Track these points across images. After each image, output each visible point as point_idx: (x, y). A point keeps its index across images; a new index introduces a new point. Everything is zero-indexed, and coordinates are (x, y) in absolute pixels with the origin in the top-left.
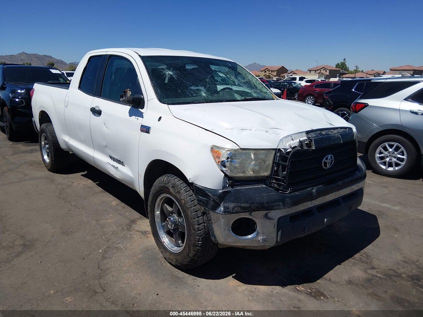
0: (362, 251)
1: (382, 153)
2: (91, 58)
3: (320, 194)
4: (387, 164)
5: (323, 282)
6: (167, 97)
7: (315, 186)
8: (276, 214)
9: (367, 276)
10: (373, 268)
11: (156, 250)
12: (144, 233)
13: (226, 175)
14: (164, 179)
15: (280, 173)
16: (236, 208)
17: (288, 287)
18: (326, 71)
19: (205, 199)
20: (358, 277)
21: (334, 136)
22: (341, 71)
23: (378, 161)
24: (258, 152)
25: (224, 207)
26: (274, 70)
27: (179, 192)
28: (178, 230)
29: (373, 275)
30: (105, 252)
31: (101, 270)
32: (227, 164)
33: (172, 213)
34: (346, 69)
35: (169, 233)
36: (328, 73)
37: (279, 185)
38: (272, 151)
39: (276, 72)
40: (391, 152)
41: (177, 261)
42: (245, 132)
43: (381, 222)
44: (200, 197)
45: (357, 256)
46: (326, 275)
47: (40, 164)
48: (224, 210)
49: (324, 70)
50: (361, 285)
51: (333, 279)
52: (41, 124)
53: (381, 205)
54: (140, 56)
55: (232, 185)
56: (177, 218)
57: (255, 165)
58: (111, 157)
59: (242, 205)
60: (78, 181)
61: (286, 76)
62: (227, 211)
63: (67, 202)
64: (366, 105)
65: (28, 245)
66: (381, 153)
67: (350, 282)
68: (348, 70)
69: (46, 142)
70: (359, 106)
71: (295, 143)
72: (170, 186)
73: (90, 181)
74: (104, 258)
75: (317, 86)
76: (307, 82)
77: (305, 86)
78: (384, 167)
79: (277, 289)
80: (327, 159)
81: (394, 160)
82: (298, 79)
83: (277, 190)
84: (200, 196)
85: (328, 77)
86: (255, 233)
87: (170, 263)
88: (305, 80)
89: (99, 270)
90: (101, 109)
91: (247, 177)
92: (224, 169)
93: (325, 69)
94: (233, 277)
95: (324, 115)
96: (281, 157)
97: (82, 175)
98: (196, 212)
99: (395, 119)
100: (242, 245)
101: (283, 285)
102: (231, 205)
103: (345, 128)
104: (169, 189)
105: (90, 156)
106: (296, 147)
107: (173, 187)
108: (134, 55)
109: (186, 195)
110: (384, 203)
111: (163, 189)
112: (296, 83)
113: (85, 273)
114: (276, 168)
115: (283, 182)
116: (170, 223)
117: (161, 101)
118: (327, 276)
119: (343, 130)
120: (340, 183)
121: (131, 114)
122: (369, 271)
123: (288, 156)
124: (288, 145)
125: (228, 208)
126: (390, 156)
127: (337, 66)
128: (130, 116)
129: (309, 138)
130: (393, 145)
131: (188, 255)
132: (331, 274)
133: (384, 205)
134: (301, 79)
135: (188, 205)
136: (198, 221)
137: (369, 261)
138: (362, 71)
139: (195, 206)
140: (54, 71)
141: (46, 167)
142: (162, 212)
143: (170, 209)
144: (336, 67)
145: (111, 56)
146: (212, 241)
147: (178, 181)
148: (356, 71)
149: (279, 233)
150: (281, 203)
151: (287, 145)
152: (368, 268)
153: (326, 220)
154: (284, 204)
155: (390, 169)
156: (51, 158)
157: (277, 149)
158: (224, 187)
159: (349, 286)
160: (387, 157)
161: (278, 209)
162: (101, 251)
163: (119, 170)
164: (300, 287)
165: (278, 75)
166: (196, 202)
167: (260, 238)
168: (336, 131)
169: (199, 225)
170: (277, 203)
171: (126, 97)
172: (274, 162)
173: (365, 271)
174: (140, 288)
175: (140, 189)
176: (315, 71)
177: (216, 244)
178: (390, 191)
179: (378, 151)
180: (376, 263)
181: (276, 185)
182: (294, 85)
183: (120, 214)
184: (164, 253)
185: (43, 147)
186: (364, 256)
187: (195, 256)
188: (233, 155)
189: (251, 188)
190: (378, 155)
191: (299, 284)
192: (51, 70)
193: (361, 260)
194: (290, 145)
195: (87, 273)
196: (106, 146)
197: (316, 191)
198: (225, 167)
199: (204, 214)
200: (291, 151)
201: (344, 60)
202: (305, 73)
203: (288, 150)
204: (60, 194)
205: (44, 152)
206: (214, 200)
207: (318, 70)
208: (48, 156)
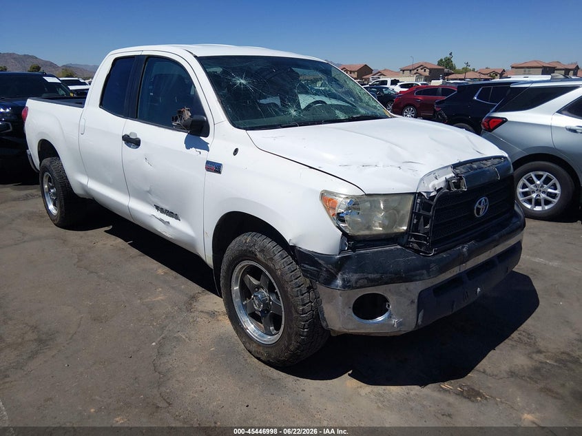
0: (520, 327)
1: (527, 187)
2: (116, 60)
3: (472, 253)
4: (533, 203)
5: (476, 376)
6: (243, 117)
7: (466, 243)
8: (417, 287)
9: (534, 364)
10: (540, 352)
11: (233, 340)
12: (213, 314)
13: (344, 234)
14: (245, 240)
15: (421, 227)
16: (361, 281)
17: (430, 385)
18: (425, 70)
19: (315, 269)
20: (522, 366)
21: (488, 170)
22: (446, 70)
23: (521, 199)
24: (390, 198)
25: (343, 280)
26: (353, 70)
27: (272, 259)
28: (268, 311)
29: (541, 363)
30: (160, 345)
31: (159, 373)
32: (347, 218)
33: (258, 287)
34: (452, 67)
35: (254, 316)
36: (427, 73)
37: (420, 245)
38: (409, 196)
39: (356, 73)
40: (539, 185)
41: (269, 355)
42: (368, 170)
43: (538, 285)
44: (305, 266)
45: (515, 335)
46: (478, 365)
47: (42, 217)
48: (343, 284)
49: (422, 69)
50: (528, 377)
51: (488, 371)
52: (41, 159)
53: (534, 260)
54: (195, 57)
55: (353, 248)
56: (266, 294)
57: (385, 217)
58: (157, 208)
59: (370, 276)
60: (101, 240)
61: (371, 79)
62: (347, 286)
63: (92, 272)
64: (504, 121)
65: (44, 341)
66: (524, 186)
67: (512, 374)
68: (455, 68)
69: (51, 185)
70: (494, 122)
71: (440, 182)
72: (256, 249)
73: (120, 240)
74: (160, 354)
75: (419, 93)
76: (402, 86)
77: (401, 92)
78: (529, 206)
79: (415, 389)
80: (480, 204)
81: (543, 196)
82: (389, 82)
83: (417, 252)
84: (307, 264)
85: (429, 79)
86: (386, 315)
87: (259, 359)
88: (399, 84)
89: (157, 373)
90: (138, 136)
91: (373, 235)
92: (342, 225)
93: (424, 68)
94: (349, 375)
95: (468, 138)
96: (422, 205)
97: (106, 231)
98: (299, 286)
99: (544, 139)
100: (368, 331)
101: (423, 383)
102: (354, 277)
103: (500, 157)
104: (256, 255)
105: (123, 205)
106: (441, 188)
107: (262, 251)
108: (186, 55)
109: (282, 263)
110: (536, 256)
111: (246, 254)
112: (388, 88)
113: (136, 379)
114: (415, 221)
115: (425, 240)
116: (257, 302)
117: (234, 125)
118: (480, 366)
119: (497, 160)
120: (496, 236)
121: (189, 144)
122: (536, 357)
123: (432, 203)
124: (432, 186)
125: (349, 281)
126: (537, 190)
127: (440, 62)
128: (188, 148)
129: (457, 175)
130: (542, 176)
131: (287, 348)
132: (484, 364)
133: (537, 260)
134: (394, 82)
135: (287, 277)
136: (303, 300)
137: (532, 341)
138: (474, 70)
139: (296, 279)
140: (50, 80)
141: (53, 221)
142: (243, 286)
143: (255, 282)
144: (439, 64)
145: (149, 57)
146: (322, 327)
147: (269, 244)
148: (465, 70)
149: (421, 314)
150: (425, 272)
151: (430, 186)
152: (533, 352)
153: (479, 289)
154: (428, 272)
155: (538, 208)
156: (61, 207)
157: (416, 193)
158: (341, 251)
159: (512, 379)
160: (533, 192)
161: (420, 280)
162: (154, 344)
163: (171, 227)
164: (446, 385)
165: (359, 77)
166: (299, 273)
167: (394, 321)
168: (489, 163)
169: (304, 305)
170: (418, 272)
171: (183, 121)
172: (412, 212)
173: (529, 356)
174: (220, 397)
175: (206, 253)
176: (411, 71)
177: (329, 331)
178: (541, 239)
179: (520, 184)
180: (541, 344)
181: (415, 245)
182: (386, 92)
183: (173, 288)
184: (248, 345)
185: (47, 192)
186: (524, 334)
187: (297, 349)
188: (355, 204)
189: (381, 251)
190: (521, 190)
191: (444, 381)
192: (45, 78)
193: (520, 341)
194: (434, 186)
195: (141, 379)
196: (149, 192)
197: (468, 250)
198: (343, 221)
199: (309, 288)
200: (435, 196)
201: (451, 54)
202: (397, 74)
203: (432, 194)
204: (80, 260)
205: (48, 199)
206: (327, 270)
207: (414, 70)
208: (54, 205)
